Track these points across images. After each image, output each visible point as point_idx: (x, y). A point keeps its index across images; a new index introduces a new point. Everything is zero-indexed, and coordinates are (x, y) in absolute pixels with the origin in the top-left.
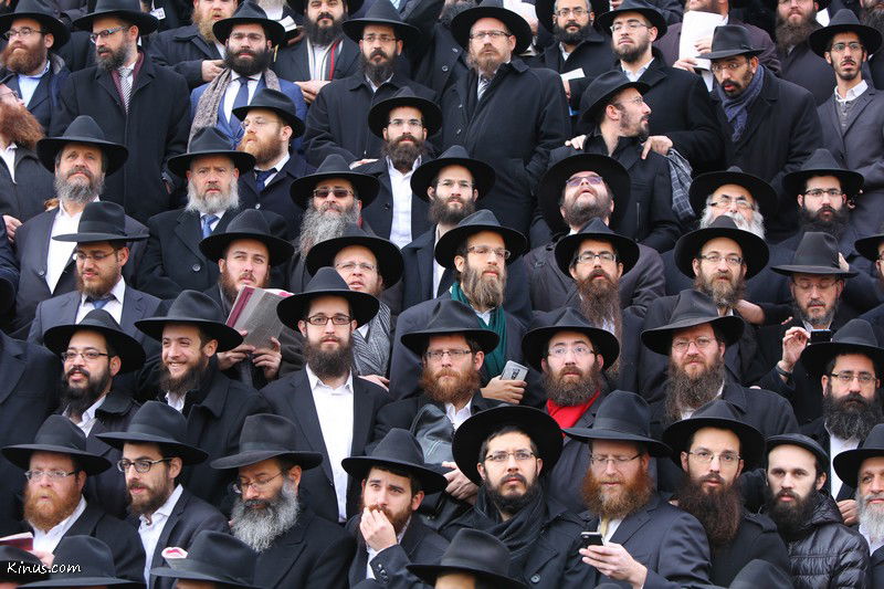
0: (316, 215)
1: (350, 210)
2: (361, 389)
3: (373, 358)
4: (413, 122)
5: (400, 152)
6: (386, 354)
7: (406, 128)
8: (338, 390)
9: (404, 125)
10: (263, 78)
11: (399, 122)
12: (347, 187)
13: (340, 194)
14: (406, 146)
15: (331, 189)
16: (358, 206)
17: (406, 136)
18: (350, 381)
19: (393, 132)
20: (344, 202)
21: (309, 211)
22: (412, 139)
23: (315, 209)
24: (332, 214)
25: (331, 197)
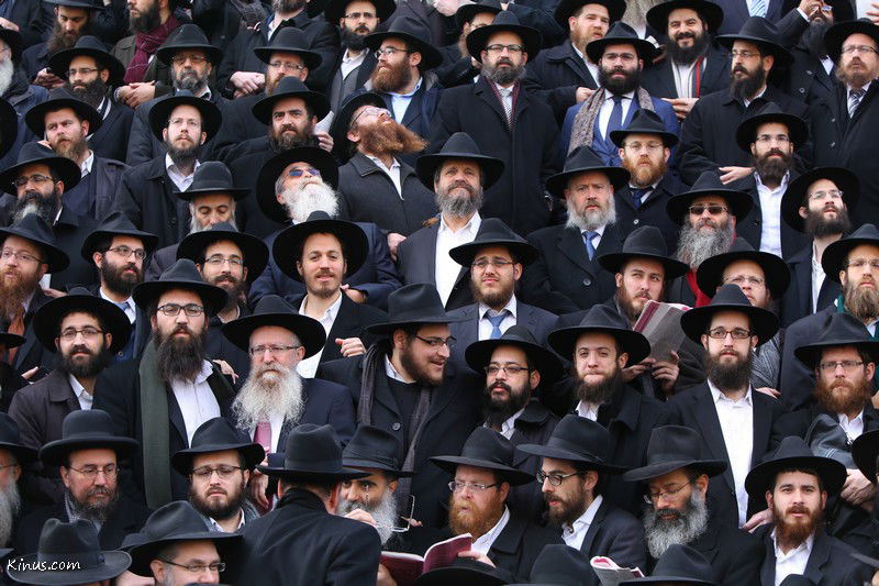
0: (692, 232)
1: (725, 226)
2: (759, 402)
3: (764, 371)
4: (780, 138)
5: (768, 167)
6: (777, 367)
7: (774, 144)
8: (739, 403)
9: (772, 141)
10: (636, 96)
11: (767, 138)
12: (722, 204)
13: (714, 211)
14: (775, 161)
15: (706, 206)
16: (733, 222)
17: (774, 151)
18: (749, 394)
19: (761, 147)
20: (719, 219)
21: (685, 228)
22: (780, 153)
23: (691, 226)
24: (707, 230)
25: (706, 214)
